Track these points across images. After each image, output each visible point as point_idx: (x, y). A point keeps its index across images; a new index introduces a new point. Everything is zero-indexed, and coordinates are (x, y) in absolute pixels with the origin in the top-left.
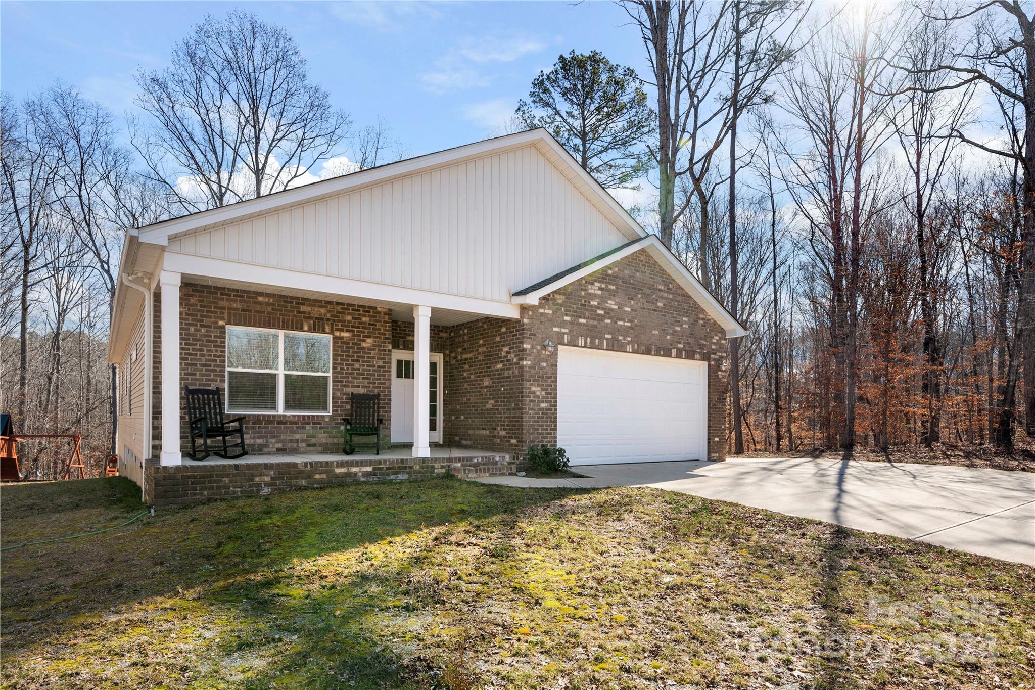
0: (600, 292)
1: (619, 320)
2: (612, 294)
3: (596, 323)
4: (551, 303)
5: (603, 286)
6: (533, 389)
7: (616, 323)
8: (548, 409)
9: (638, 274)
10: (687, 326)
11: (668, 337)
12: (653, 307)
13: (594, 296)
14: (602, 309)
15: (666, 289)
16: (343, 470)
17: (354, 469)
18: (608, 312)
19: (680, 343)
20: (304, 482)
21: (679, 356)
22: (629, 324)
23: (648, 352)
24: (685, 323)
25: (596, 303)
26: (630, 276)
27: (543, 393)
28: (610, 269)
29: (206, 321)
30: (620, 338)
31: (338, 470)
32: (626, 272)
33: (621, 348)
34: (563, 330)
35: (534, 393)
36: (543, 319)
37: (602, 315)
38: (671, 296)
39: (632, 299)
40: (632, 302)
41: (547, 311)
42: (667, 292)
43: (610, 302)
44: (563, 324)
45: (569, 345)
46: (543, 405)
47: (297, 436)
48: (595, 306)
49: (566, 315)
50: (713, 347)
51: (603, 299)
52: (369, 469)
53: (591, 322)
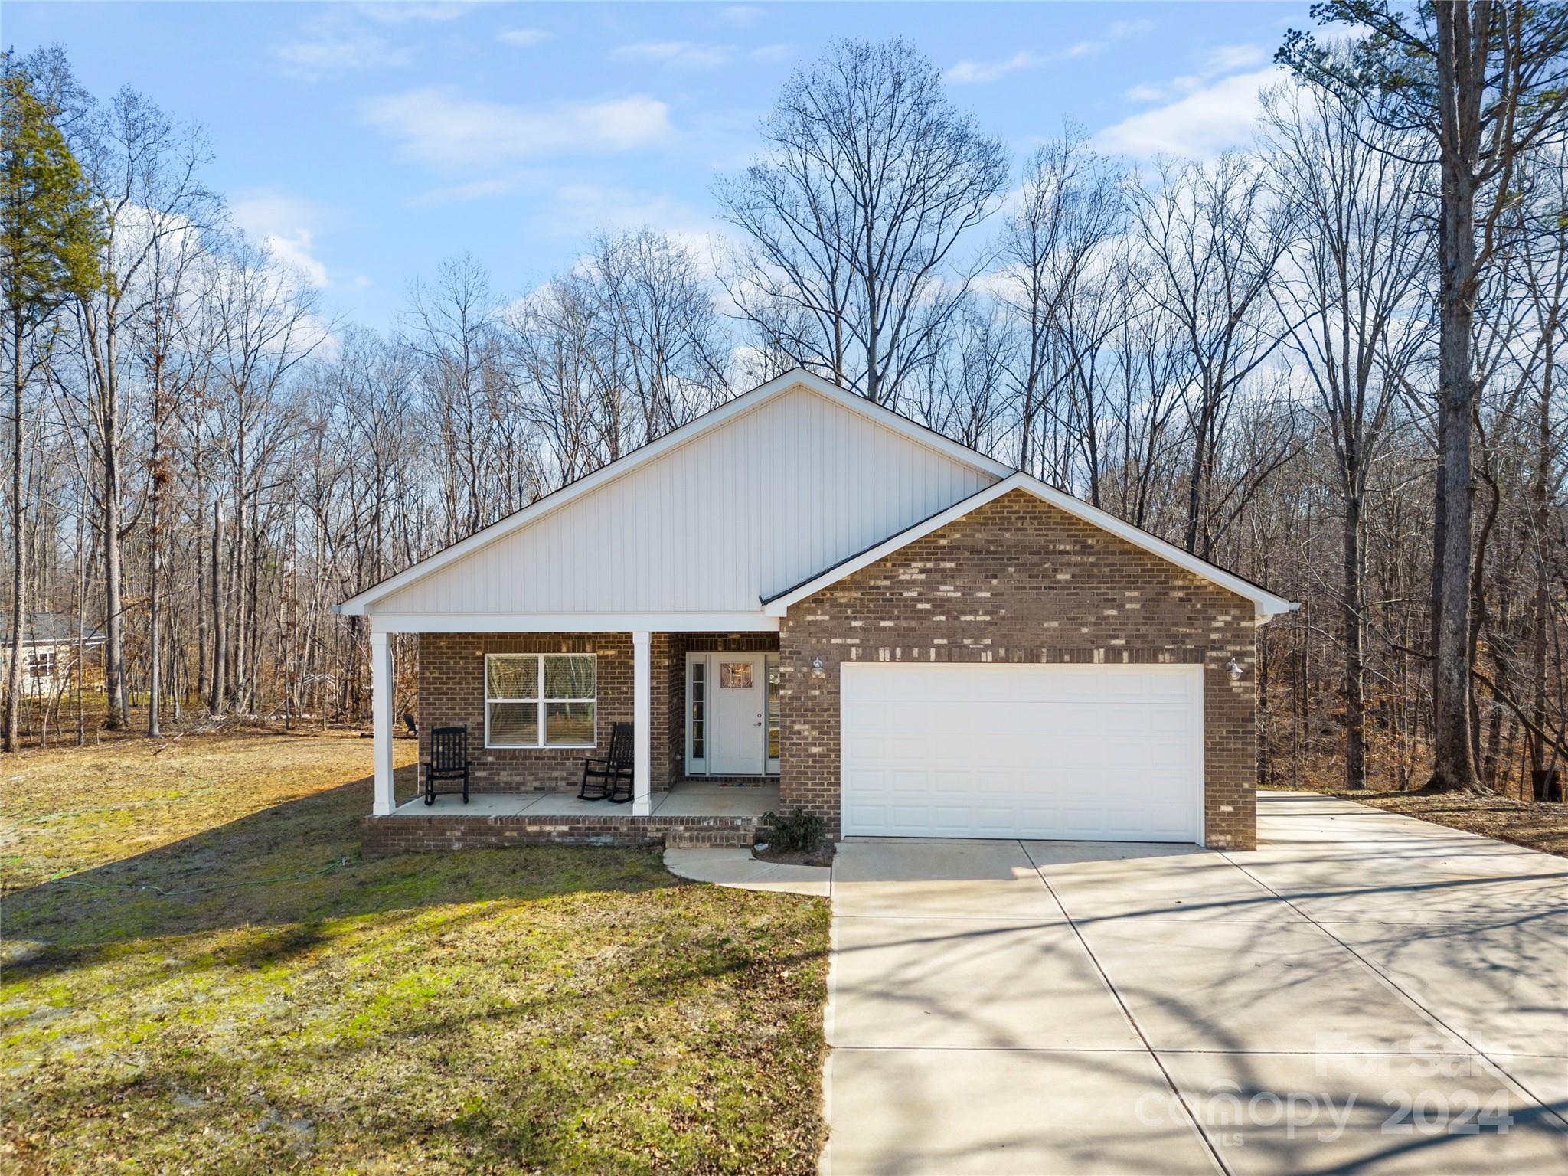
0: (923, 576)
1: (965, 613)
2: (947, 576)
3: (913, 624)
4: (827, 605)
5: (930, 565)
6: (797, 727)
7: (957, 618)
8: (822, 756)
9: (1007, 535)
10: (1137, 606)
11: (1085, 630)
12: (1047, 583)
13: (910, 584)
14: (928, 601)
15: (1078, 548)
16: (536, 828)
17: (548, 828)
18: (941, 605)
19: (1116, 637)
20: (494, 840)
21: (1113, 656)
22: (988, 618)
23: (1033, 657)
24: (1131, 600)
25: (914, 594)
26: (988, 541)
27: (815, 733)
28: (943, 536)
29: (465, 653)
30: (967, 642)
31: (530, 829)
32: (978, 536)
33: (971, 656)
34: (849, 641)
35: (799, 733)
36: (812, 629)
37: (927, 611)
38: (1092, 559)
39: (995, 577)
40: (995, 582)
41: (819, 618)
42: (1082, 553)
43: (942, 588)
44: (851, 632)
45: (860, 659)
46: (814, 750)
48: (913, 599)
49: (856, 619)
50: (1214, 636)
51: (929, 586)
52: (565, 828)
53: (904, 624)
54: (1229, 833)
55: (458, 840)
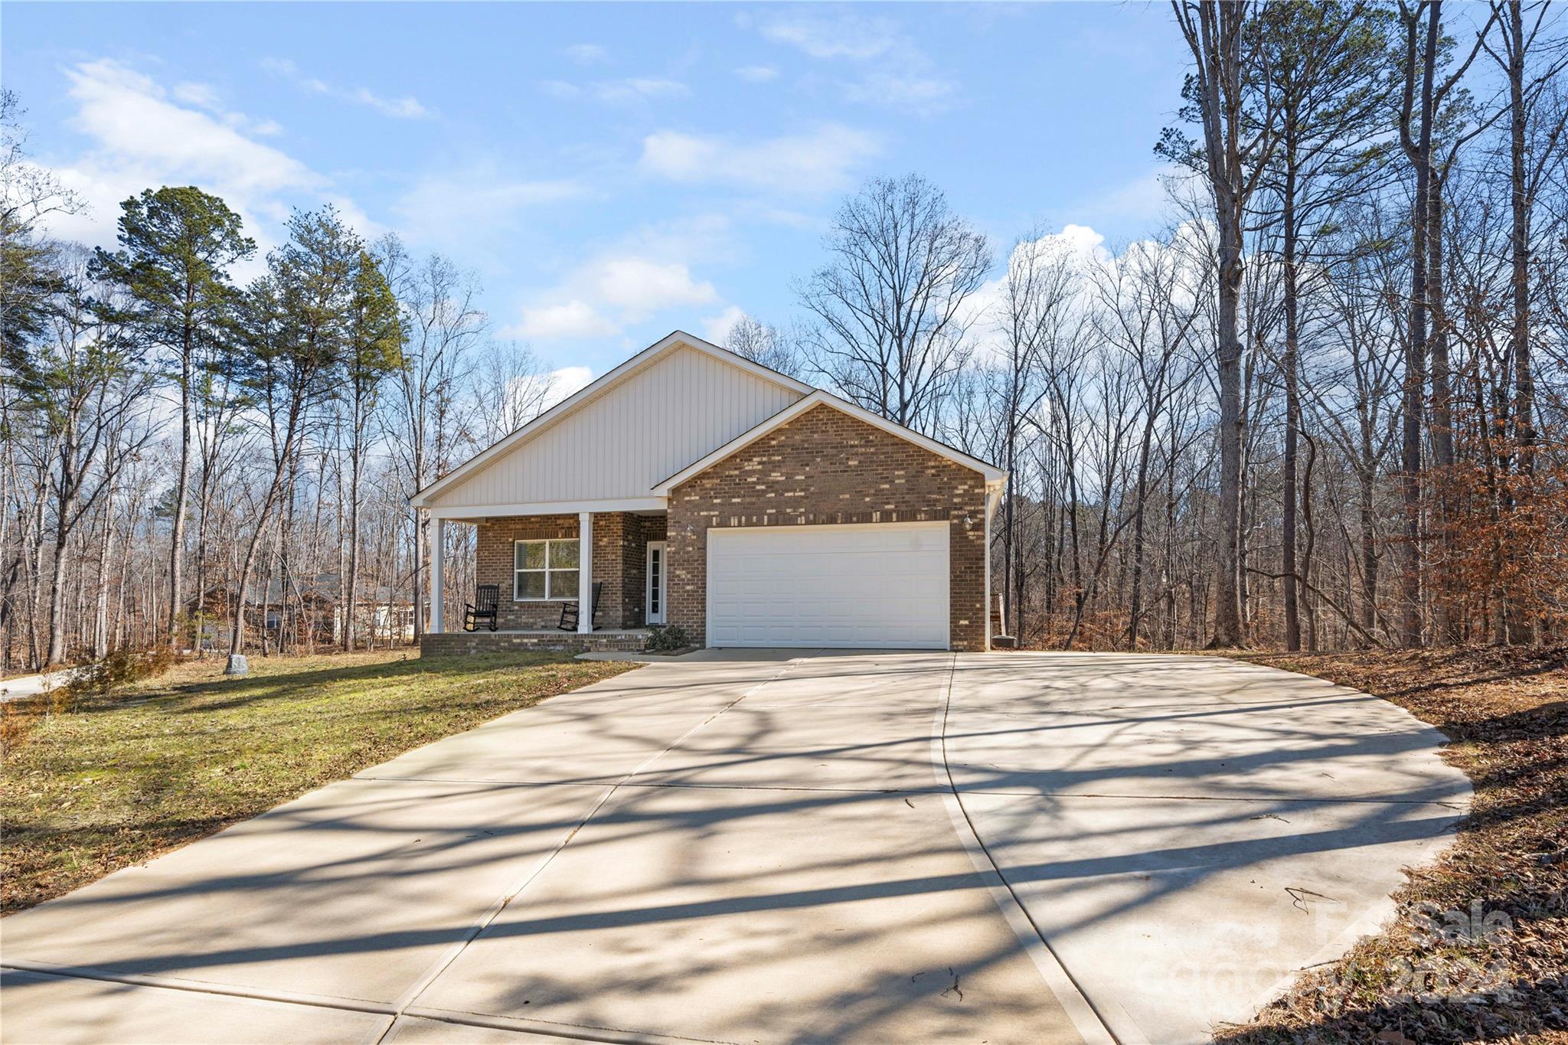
0: (760, 467)
1: (788, 491)
2: (776, 466)
3: (754, 500)
4: (698, 489)
5: (765, 459)
6: (678, 572)
7: (782, 495)
8: (693, 591)
9: (816, 436)
10: (903, 481)
11: (867, 499)
12: (842, 468)
13: (752, 473)
14: (763, 484)
15: (863, 442)
16: (518, 641)
17: (525, 641)
18: (772, 486)
19: (889, 503)
20: (494, 648)
21: (886, 517)
22: (803, 494)
23: (832, 520)
24: (899, 477)
25: (754, 479)
26: (803, 441)
27: (689, 576)
28: (773, 439)
29: (503, 540)
30: (788, 510)
31: (515, 641)
32: (797, 437)
33: (791, 521)
34: (712, 513)
35: (679, 576)
36: (688, 506)
37: (763, 491)
38: (872, 450)
39: (807, 465)
40: (807, 469)
41: (693, 498)
42: (865, 446)
43: (773, 474)
44: (713, 507)
45: (718, 525)
46: (689, 588)
47: (554, 617)
48: (753, 483)
49: (716, 498)
50: (956, 500)
51: (764, 473)
52: (536, 641)
53: (748, 500)
54: (966, 640)
55: (474, 648)
